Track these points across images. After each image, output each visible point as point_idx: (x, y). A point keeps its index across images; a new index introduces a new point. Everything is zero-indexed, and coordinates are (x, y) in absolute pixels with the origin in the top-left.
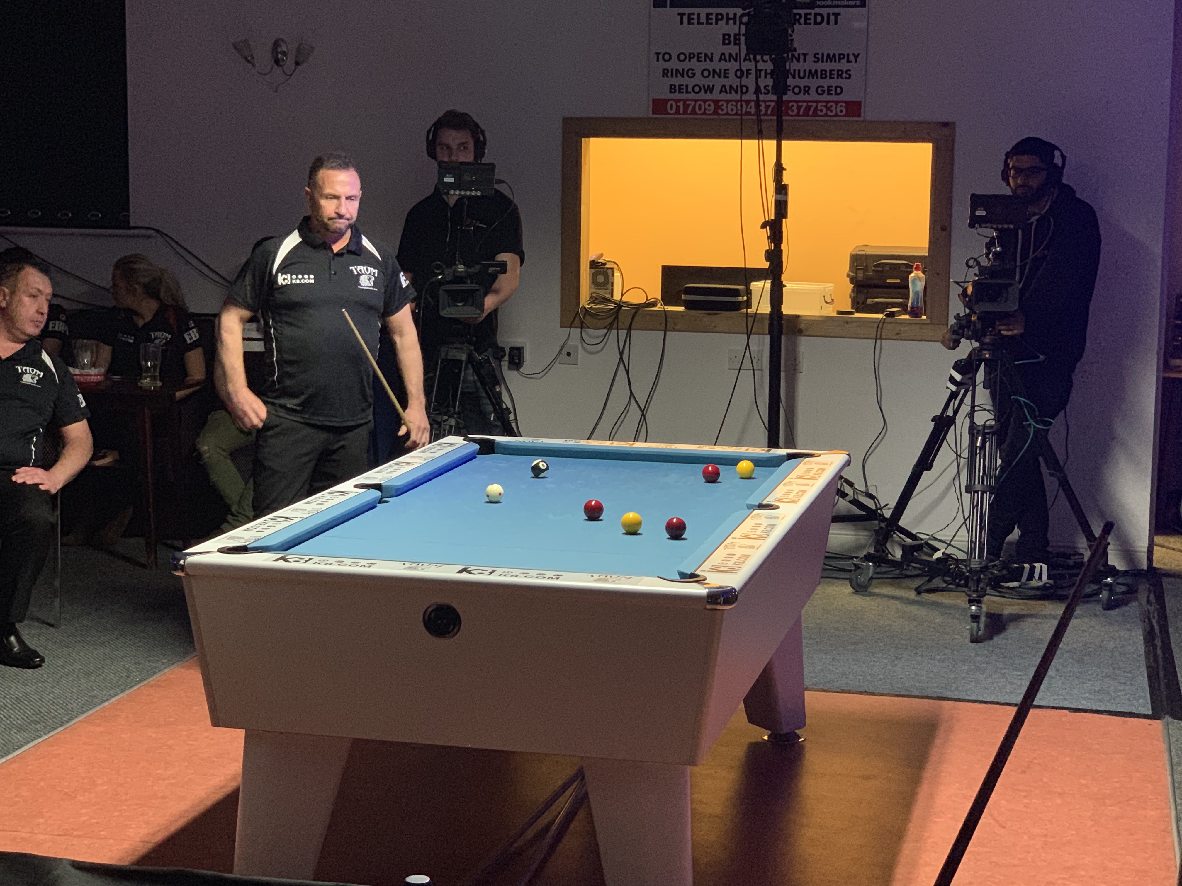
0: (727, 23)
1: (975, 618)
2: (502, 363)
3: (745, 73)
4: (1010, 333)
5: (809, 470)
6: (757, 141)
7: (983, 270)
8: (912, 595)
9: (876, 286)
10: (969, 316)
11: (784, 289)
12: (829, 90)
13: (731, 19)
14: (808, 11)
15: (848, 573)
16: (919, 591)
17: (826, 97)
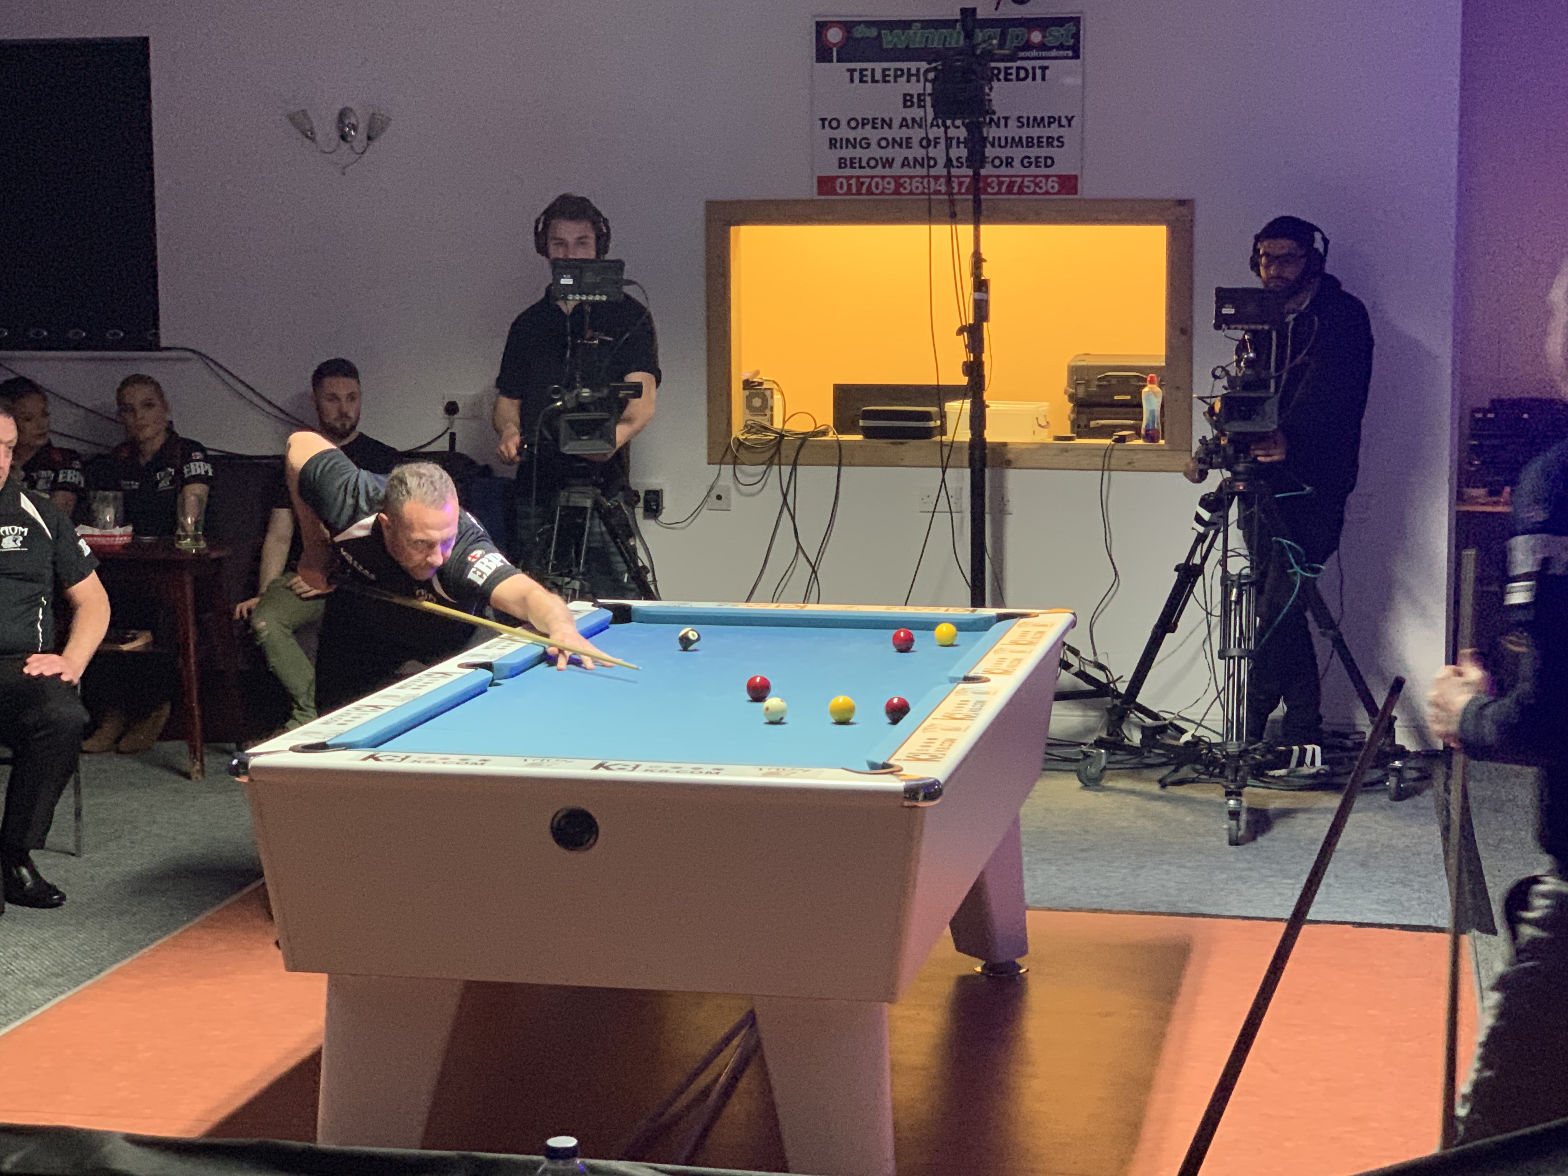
0: (908, 81)
1: (1234, 815)
2: (636, 510)
3: (933, 143)
4: (1268, 459)
5: (1025, 633)
6: (949, 227)
7: (1232, 381)
8: (1155, 788)
9: (1099, 405)
10: (1216, 438)
11: (987, 410)
12: (1037, 162)
13: (913, 75)
14: (1009, 64)
15: (1075, 764)
16: (1163, 784)
17: (1033, 171)
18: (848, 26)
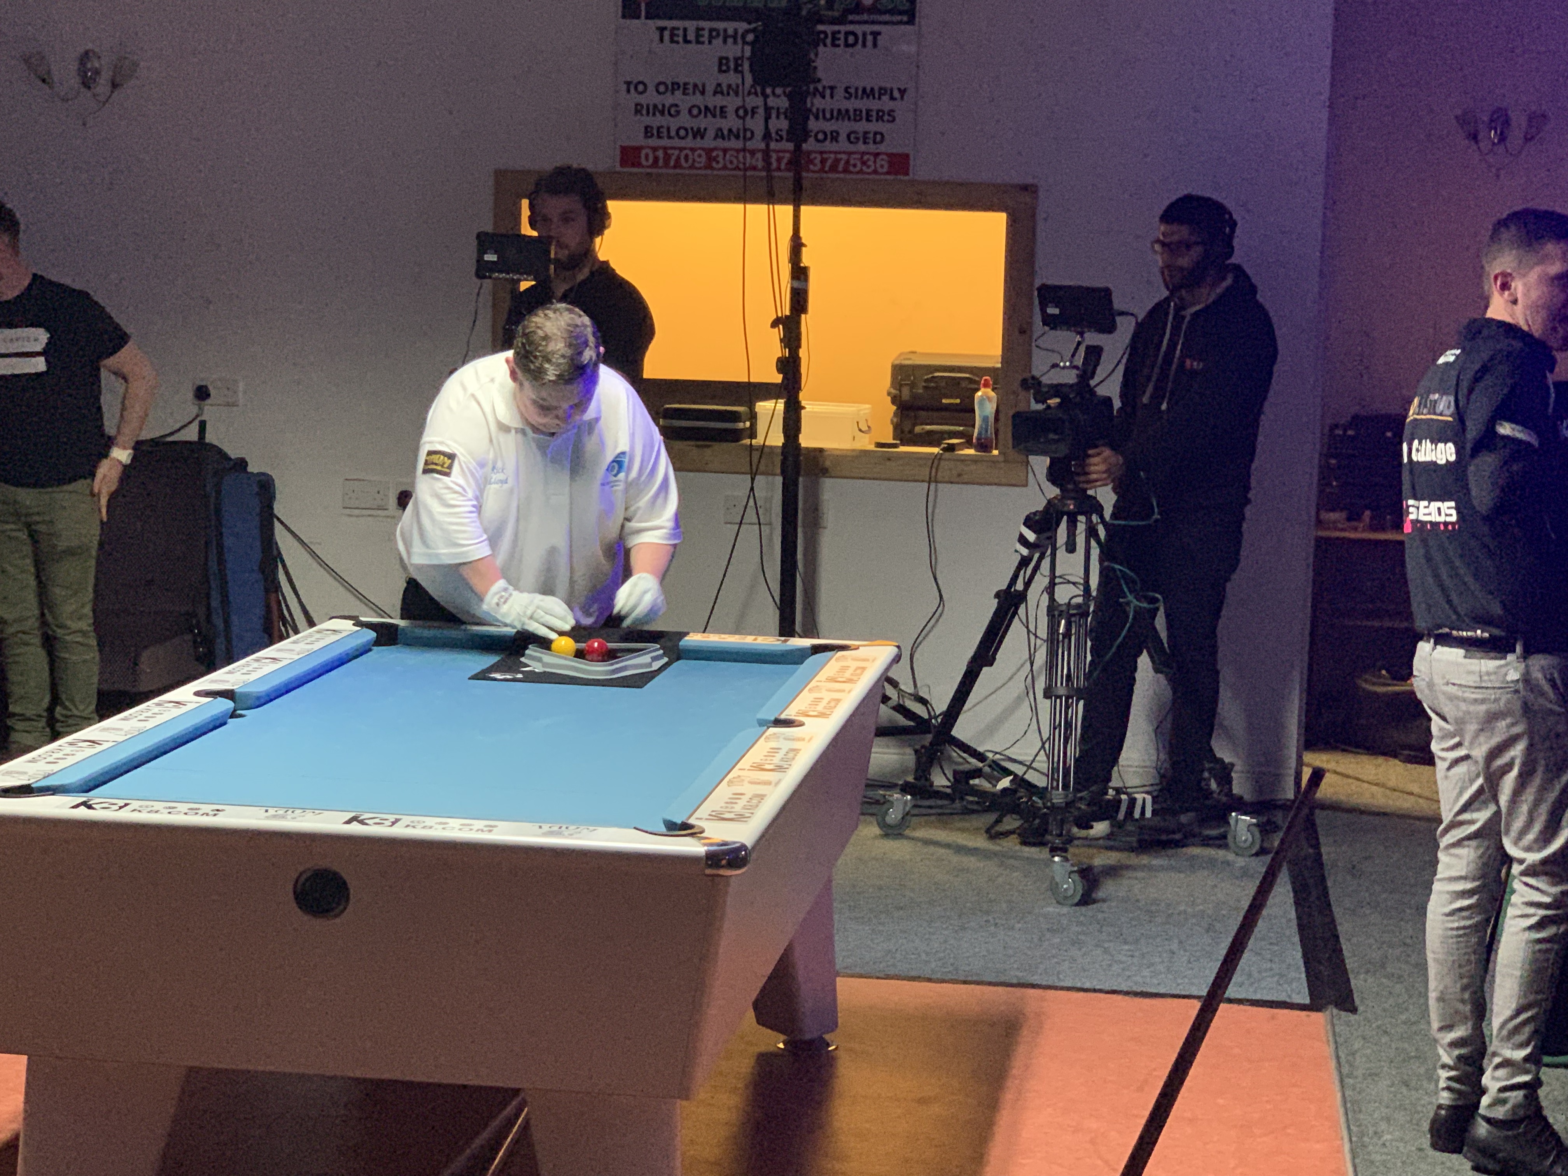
0: (725, 42)
3: (750, 112)
5: (844, 669)
9: (928, 409)
11: (803, 411)
12: (865, 137)
13: (730, 36)
14: (836, 28)
17: (861, 147)
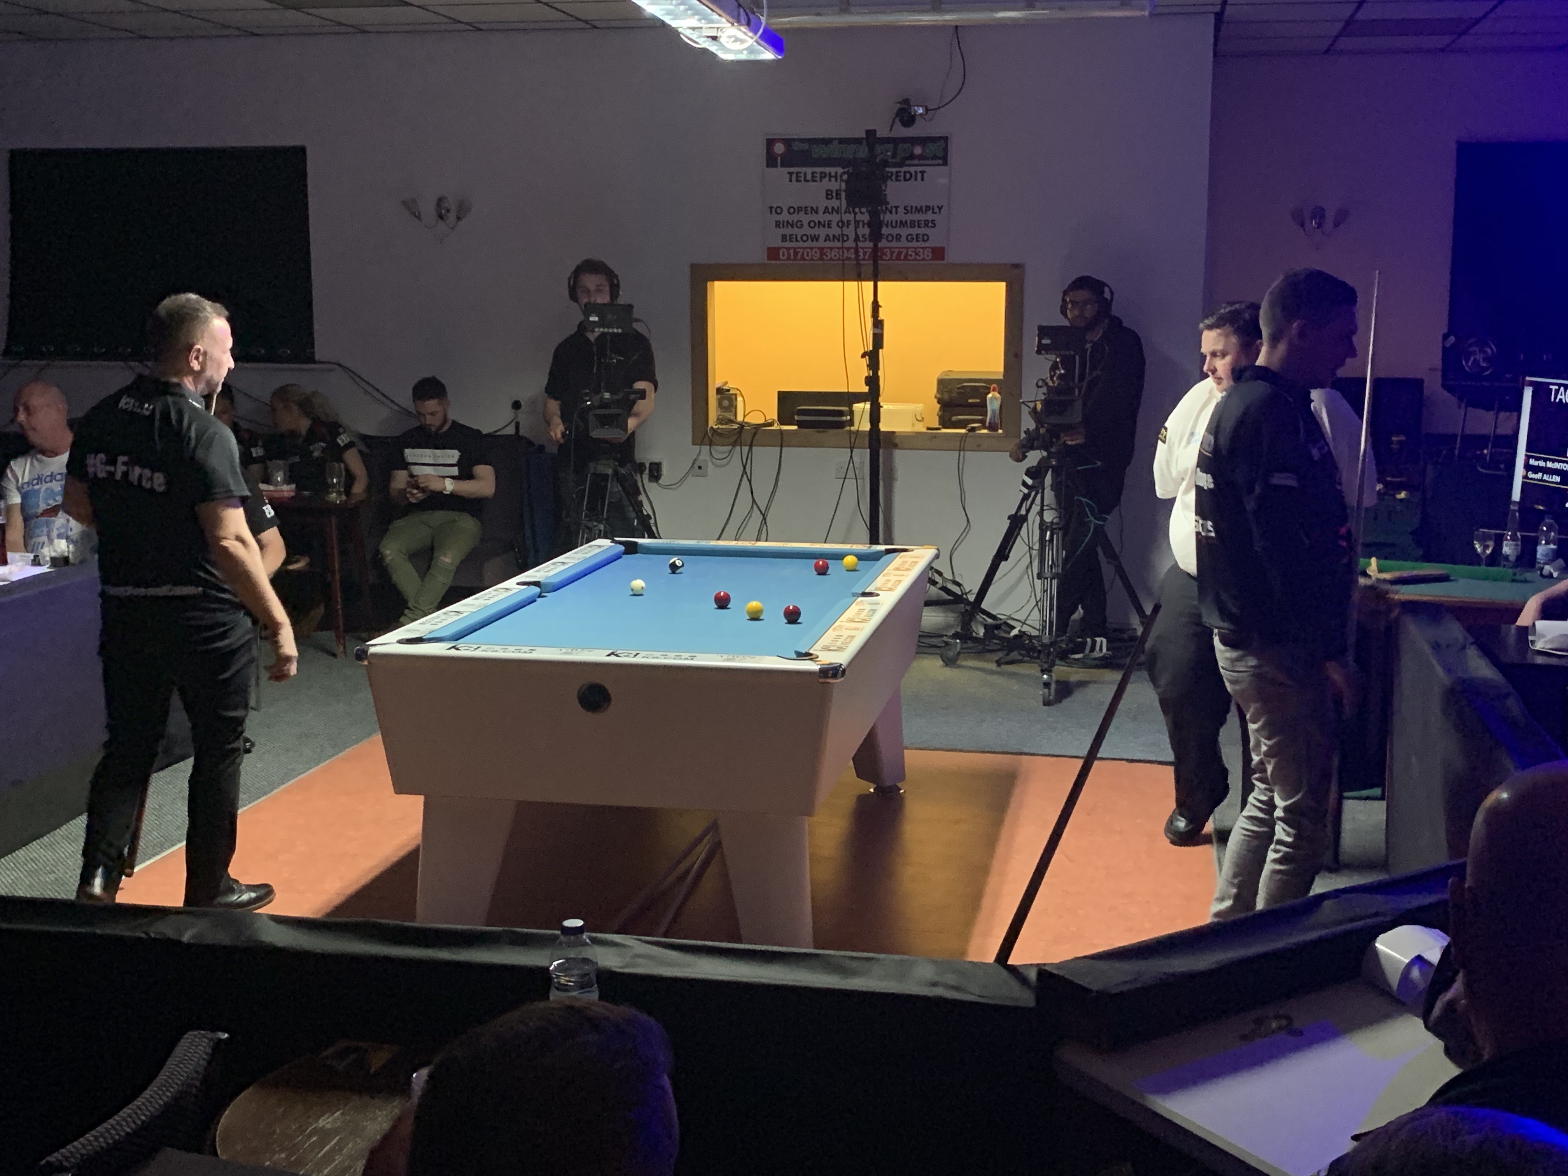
0: (830, 180)
1: (1047, 685)
2: (643, 476)
4: (1074, 443)
5: (904, 563)
6: (856, 283)
7: (1049, 390)
8: (993, 666)
10: (1037, 429)
11: (881, 409)
15: (939, 649)
16: (999, 663)
17: (915, 244)
18: (788, 142)
